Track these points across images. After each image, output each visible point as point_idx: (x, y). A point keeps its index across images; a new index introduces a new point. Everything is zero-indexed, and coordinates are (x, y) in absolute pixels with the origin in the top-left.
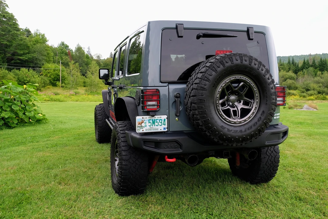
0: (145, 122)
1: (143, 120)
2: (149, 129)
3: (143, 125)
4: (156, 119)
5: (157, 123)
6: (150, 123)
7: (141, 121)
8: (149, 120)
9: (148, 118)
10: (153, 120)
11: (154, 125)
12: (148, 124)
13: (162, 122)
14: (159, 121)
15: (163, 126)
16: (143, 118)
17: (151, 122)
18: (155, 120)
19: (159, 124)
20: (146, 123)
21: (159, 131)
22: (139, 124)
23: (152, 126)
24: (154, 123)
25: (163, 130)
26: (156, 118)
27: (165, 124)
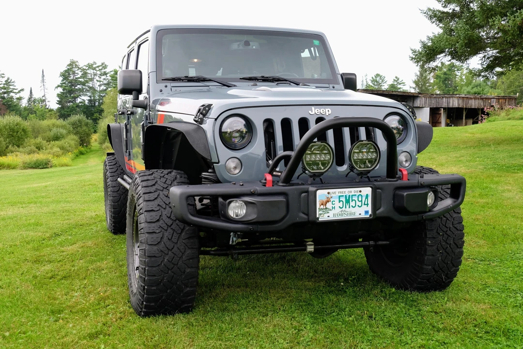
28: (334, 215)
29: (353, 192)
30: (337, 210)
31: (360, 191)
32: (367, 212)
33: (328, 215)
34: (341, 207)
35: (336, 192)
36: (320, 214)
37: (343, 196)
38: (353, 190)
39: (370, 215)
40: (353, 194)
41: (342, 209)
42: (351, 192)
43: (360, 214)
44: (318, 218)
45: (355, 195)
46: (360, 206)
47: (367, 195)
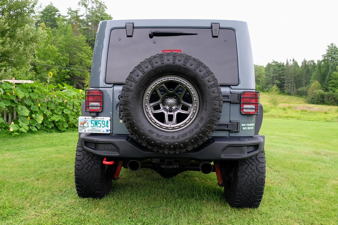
0: (87, 122)
1: (86, 120)
2: (92, 129)
3: (86, 125)
4: (99, 121)
5: (100, 124)
6: (92, 124)
7: (83, 122)
8: (91, 121)
9: (90, 119)
10: (95, 121)
11: (96, 126)
12: (90, 125)
13: (104, 124)
14: (101, 123)
15: (106, 128)
16: (85, 118)
17: (94, 122)
18: (97, 121)
19: (102, 126)
20: (88, 124)
21: (102, 132)
22: (82, 124)
23: (94, 127)
24: (96, 124)
25: (105, 132)
26: (98, 119)
27: (108, 126)
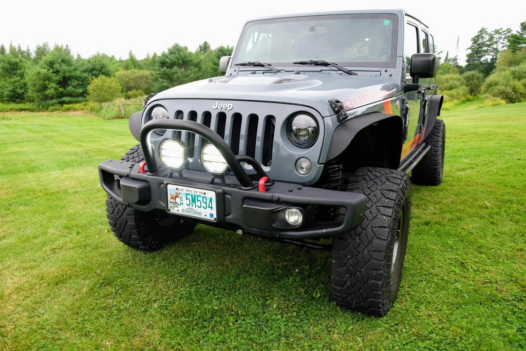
28: (183, 210)
29: (198, 193)
30: (185, 207)
31: (205, 194)
32: (212, 215)
33: (178, 209)
34: (188, 204)
35: (183, 190)
36: (171, 207)
37: (189, 194)
38: (198, 190)
39: (215, 219)
40: (198, 194)
41: (189, 207)
42: (196, 192)
43: (205, 215)
44: (169, 211)
45: (200, 196)
46: (205, 207)
47: (211, 198)
